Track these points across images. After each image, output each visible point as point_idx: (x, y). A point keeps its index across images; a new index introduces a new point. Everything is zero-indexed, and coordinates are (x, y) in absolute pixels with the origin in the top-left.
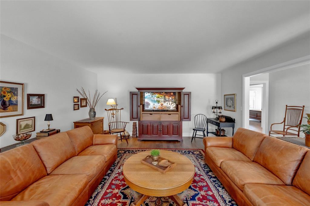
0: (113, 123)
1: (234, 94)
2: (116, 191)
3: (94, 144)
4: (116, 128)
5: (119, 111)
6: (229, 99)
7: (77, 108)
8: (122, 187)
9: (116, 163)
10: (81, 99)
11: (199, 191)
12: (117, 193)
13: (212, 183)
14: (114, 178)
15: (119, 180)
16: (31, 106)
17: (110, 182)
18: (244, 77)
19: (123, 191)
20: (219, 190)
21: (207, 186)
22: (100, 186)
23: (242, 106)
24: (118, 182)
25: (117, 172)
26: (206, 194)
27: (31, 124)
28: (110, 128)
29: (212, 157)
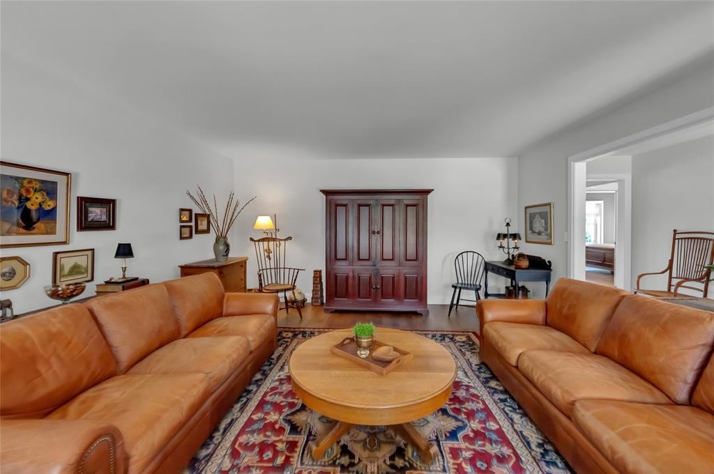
0: (269, 271)
1: (549, 204)
2: (273, 417)
3: (224, 313)
4: (274, 282)
5: (282, 243)
6: (538, 215)
7: (188, 235)
8: (287, 408)
9: (273, 359)
10: (196, 214)
11: (466, 421)
12: (276, 422)
13: (496, 404)
14: (269, 390)
15: (280, 393)
16: (85, 225)
17: (260, 398)
18: (572, 163)
19: (289, 418)
20: (515, 420)
21: (486, 409)
22: (238, 406)
23: (567, 231)
24: (278, 399)
25: (277, 378)
26: (483, 428)
27: (84, 264)
28: (260, 280)
29: (497, 344)
